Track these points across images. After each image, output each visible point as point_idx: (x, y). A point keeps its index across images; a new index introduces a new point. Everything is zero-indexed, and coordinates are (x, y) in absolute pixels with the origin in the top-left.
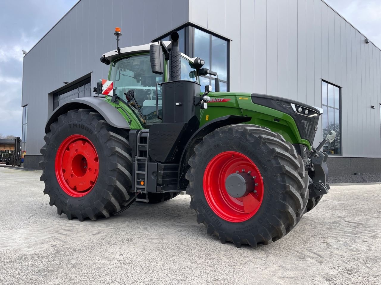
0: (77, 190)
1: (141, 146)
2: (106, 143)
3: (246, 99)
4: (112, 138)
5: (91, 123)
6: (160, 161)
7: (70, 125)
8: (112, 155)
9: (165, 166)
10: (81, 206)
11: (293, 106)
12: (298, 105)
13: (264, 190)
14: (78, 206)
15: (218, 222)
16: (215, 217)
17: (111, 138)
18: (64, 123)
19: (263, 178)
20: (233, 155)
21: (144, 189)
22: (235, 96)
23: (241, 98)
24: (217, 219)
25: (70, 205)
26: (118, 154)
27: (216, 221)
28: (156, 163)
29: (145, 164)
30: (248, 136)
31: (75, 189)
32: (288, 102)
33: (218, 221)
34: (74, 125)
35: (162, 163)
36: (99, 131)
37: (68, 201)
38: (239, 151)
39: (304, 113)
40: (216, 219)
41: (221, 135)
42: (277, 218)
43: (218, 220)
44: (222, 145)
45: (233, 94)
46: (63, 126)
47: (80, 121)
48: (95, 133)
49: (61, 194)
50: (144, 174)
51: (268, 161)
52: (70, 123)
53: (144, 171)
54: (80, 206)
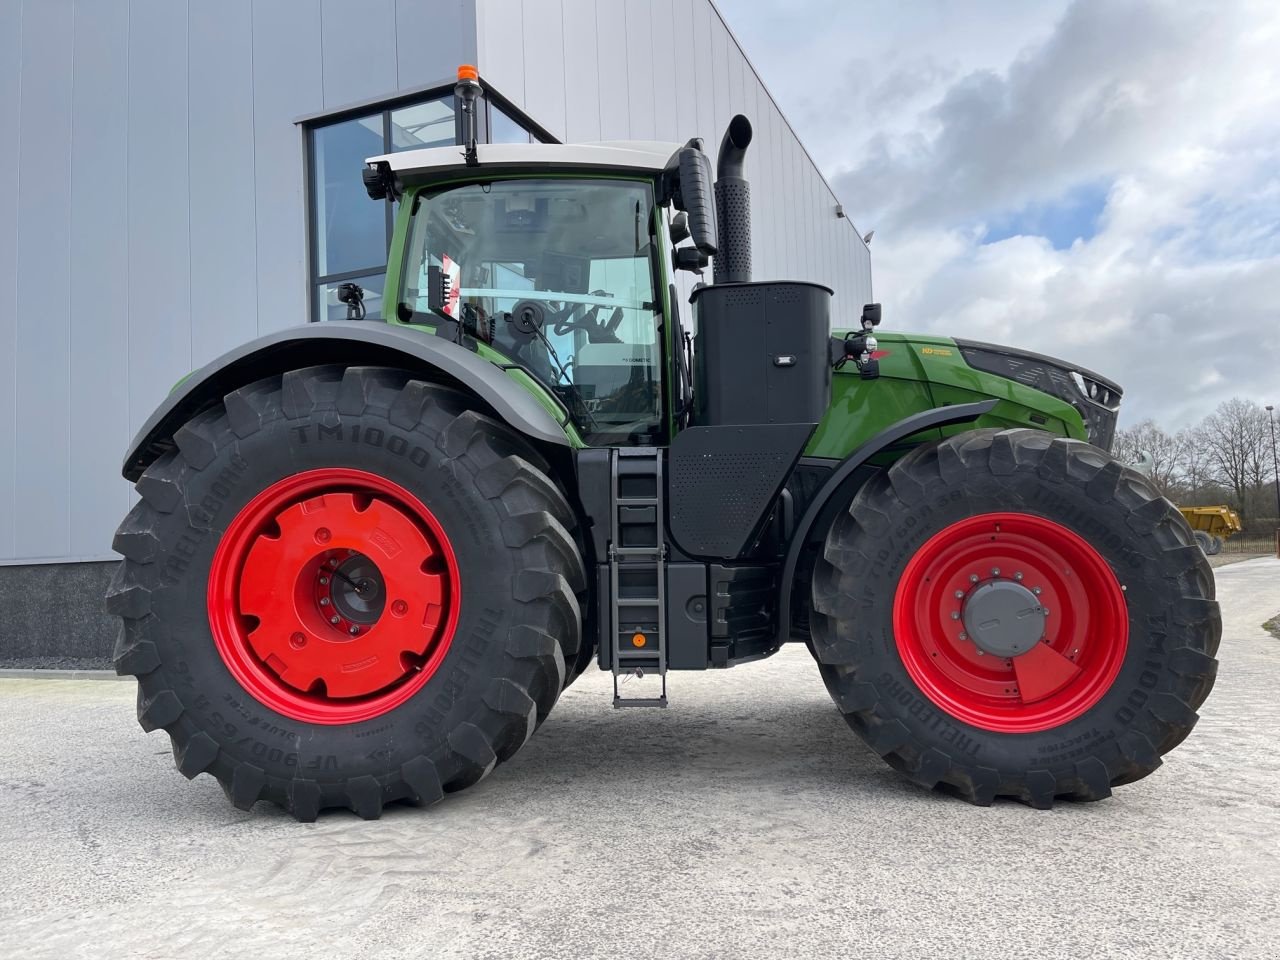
0: (329, 695)
1: (631, 507)
2: (498, 498)
3: (947, 352)
4: (522, 479)
5: (419, 423)
6: (721, 558)
7: (301, 430)
8: (532, 541)
9: (737, 572)
10: (381, 754)
11: (1078, 378)
12: (1089, 378)
13: (1130, 622)
14: (363, 757)
15: (965, 740)
16: (949, 725)
17: (518, 481)
18: (263, 424)
19: (1124, 588)
20: (997, 525)
21: (657, 660)
22: (906, 342)
23: (927, 350)
24: (958, 732)
25: (319, 758)
26: (550, 539)
27: (954, 737)
28: (703, 566)
29: (655, 571)
30: (1068, 464)
31: (318, 692)
32: (1065, 370)
33: (964, 736)
34: (321, 427)
35: (727, 562)
36: (464, 455)
37: (297, 746)
38: (1036, 512)
39: (1102, 402)
40: (953, 732)
41: (963, 461)
42: (1181, 700)
43: (960, 736)
44: (969, 493)
45: (900, 336)
46: (258, 434)
47: (359, 416)
48: (445, 461)
49: (255, 721)
50: (655, 608)
51: (1144, 536)
52: (299, 423)
53: (655, 595)
54: (371, 756)
